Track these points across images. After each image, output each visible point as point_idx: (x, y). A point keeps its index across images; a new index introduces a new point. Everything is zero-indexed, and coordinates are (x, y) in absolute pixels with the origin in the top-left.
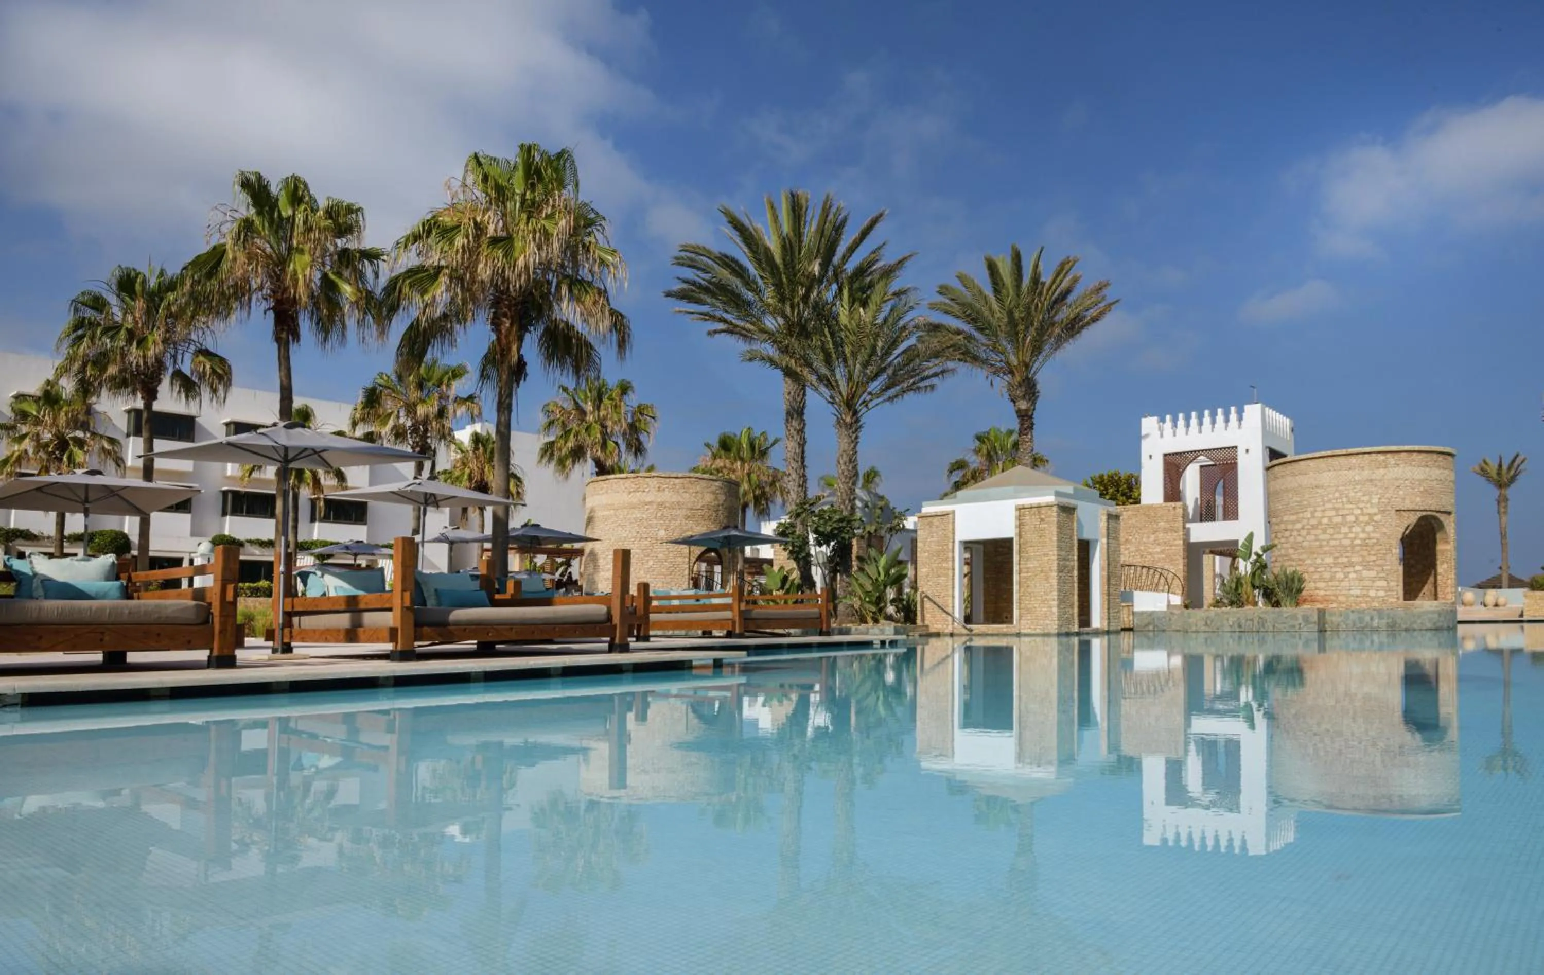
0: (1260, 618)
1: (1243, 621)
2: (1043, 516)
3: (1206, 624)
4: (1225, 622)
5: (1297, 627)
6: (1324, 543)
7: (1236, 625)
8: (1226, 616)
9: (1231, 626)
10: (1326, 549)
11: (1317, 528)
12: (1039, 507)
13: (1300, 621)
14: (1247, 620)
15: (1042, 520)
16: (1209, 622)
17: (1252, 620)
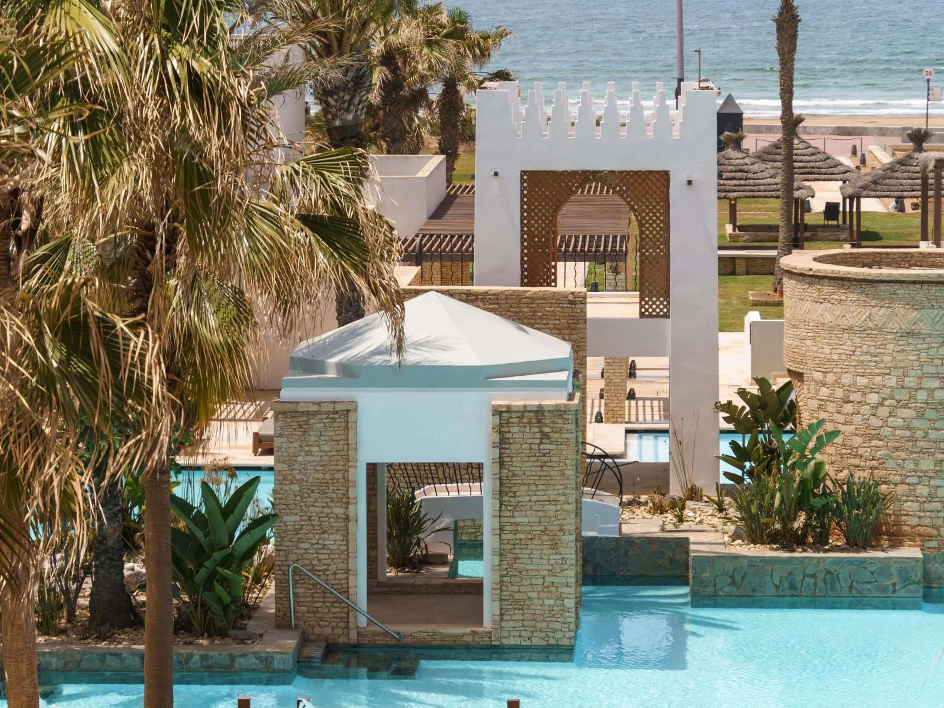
0: (828, 572)
1: (799, 578)
2: (547, 430)
3: (733, 583)
4: (768, 579)
5: (891, 588)
6: (919, 434)
7: (786, 585)
8: (769, 568)
9: (777, 587)
10: (923, 444)
11: (906, 406)
12: (540, 412)
13: (896, 579)
14: (805, 576)
15: (545, 436)
16: (738, 578)
17: (814, 576)
